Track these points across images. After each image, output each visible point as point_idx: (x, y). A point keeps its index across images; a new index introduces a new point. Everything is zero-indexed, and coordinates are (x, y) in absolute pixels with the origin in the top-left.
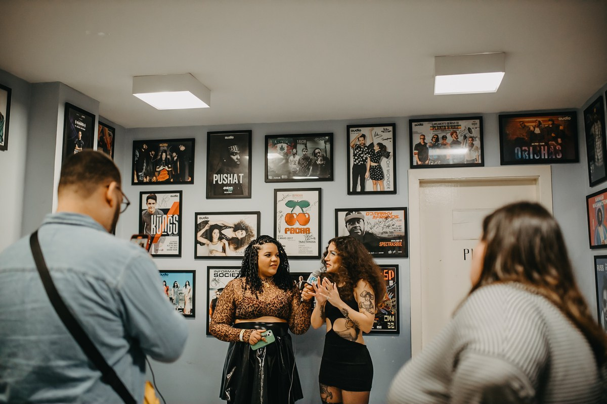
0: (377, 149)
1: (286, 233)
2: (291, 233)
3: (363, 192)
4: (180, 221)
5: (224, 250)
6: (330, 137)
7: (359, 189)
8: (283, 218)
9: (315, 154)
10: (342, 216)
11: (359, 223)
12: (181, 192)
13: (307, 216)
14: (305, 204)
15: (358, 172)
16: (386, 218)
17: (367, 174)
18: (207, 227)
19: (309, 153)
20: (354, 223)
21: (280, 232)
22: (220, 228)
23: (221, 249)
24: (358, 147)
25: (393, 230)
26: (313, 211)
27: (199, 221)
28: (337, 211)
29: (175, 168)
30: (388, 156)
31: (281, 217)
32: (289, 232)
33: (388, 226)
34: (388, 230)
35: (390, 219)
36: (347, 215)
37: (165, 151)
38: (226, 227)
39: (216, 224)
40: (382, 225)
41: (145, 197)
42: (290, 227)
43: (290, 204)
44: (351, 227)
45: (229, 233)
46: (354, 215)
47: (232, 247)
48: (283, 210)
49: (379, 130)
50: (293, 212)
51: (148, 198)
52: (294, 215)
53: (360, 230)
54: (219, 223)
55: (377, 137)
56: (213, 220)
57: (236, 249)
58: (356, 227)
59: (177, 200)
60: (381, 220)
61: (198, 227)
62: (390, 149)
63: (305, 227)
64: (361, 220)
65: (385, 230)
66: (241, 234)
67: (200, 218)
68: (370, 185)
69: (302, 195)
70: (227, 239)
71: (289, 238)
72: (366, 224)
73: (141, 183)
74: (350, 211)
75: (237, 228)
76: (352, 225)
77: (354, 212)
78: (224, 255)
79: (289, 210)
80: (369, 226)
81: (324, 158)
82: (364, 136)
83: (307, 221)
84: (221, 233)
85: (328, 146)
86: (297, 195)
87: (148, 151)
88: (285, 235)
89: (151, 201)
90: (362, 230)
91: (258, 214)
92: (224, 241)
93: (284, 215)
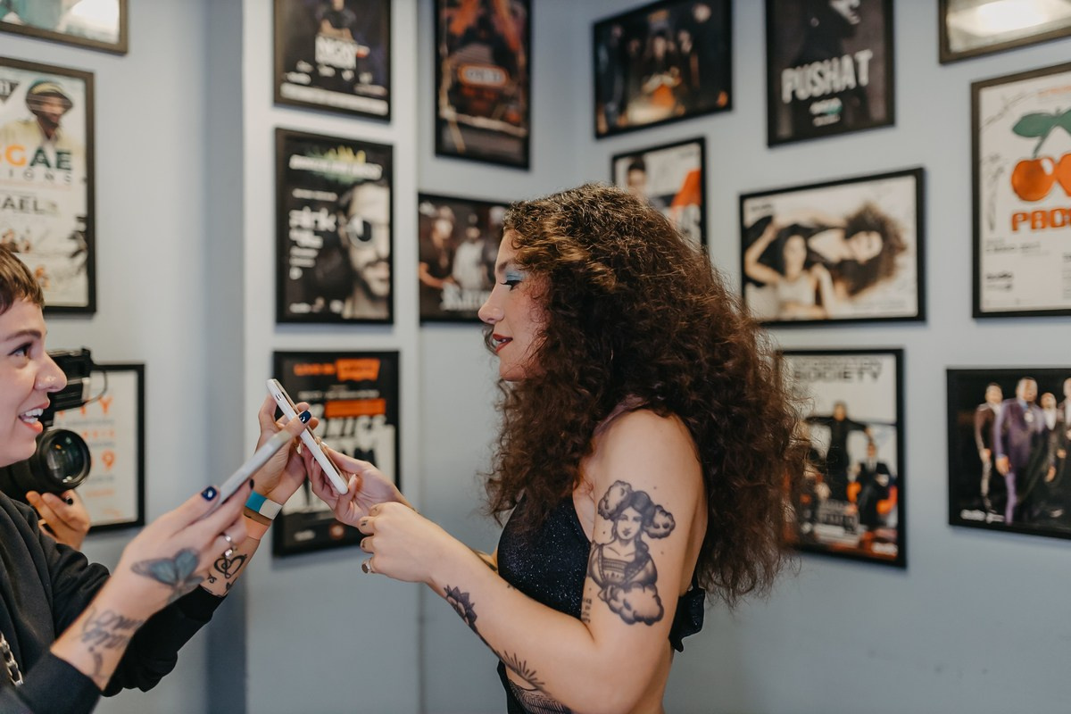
1: (1015, 228)
2: (1033, 227)
4: (704, 224)
5: (819, 299)
8: (1005, 180)
12: (701, 142)
18: (768, 236)
21: (992, 227)
22: (805, 232)
23: (808, 297)
27: (751, 218)
29: (685, 75)
31: (996, 177)
32: (1025, 226)
37: (661, 33)
38: (822, 228)
39: (796, 223)
41: (623, 165)
42: (1029, 207)
43: (1032, 126)
45: (831, 246)
47: (841, 288)
48: (1005, 149)
50: (1043, 152)
51: (631, 168)
52: (1046, 163)
54: (804, 219)
56: (787, 211)
57: (854, 291)
59: (693, 164)
61: (748, 236)
66: (866, 247)
67: (754, 209)
70: (828, 266)
71: (1025, 248)
73: (614, 130)
75: (857, 225)
78: (816, 313)
79: (1024, 148)
84: (810, 251)
86: (1055, 91)
87: (624, 41)
88: (1011, 238)
89: (637, 176)
91: (918, 174)
92: (819, 271)
93: (1009, 169)
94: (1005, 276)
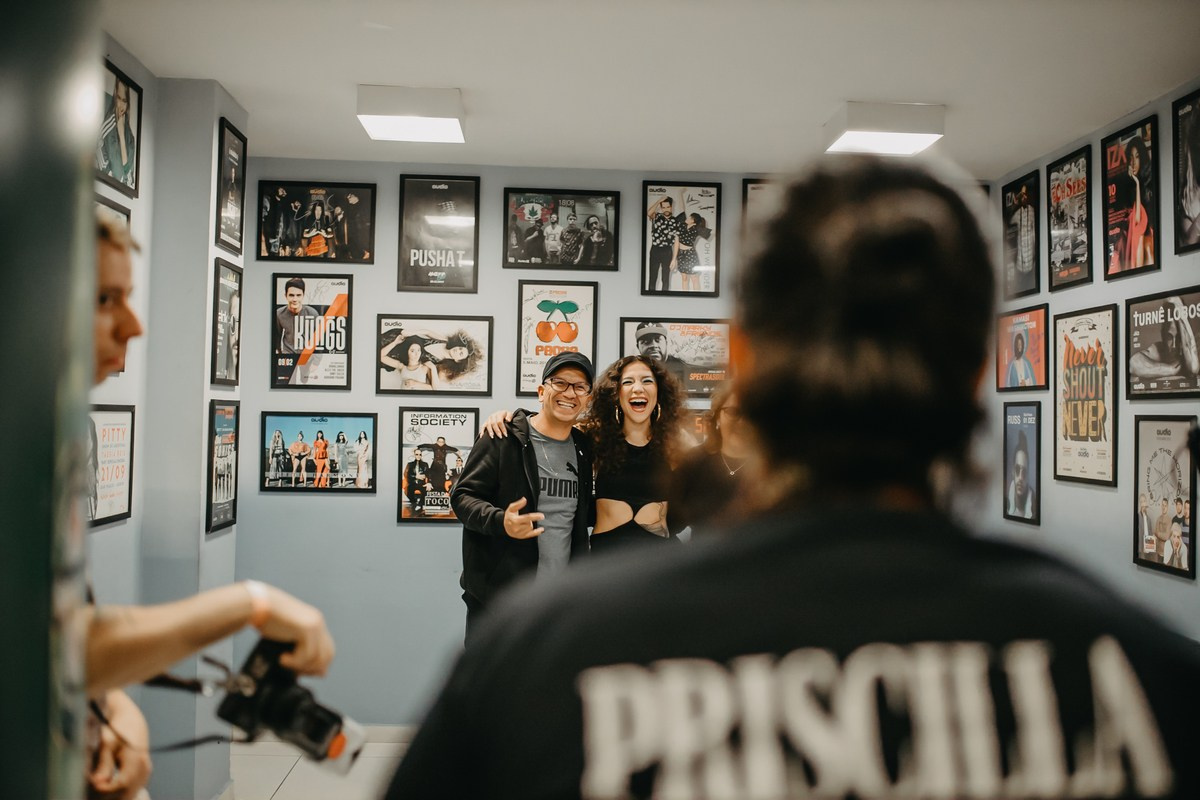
0: (690, 222)
1: (537, 354)
3: (666, 293)
4: (348, 328)
5: (429, 379)
6: (615, 198)
7: (659, 287)
8: (533, 330)
9: (588, 225)
10: (631, 329)
11: (658, 342)
12: (350, 277)
13: (574, 328)
14: (569, 307)
15: (658, 260)
16: (702, 335)
17: (674, 263)
18: (398, 340)
19: (579, 222)
20: (650, 342)
21: (526, 352)
22: (423, 342)
23: (423, 379)
24: (660, 218)
25: (711, 355)
26: (583, 320)
27: (385, 329)
28: (623, 320)
29: (339, 235)
30: (707, 235)
31: (529, 328)
32: (542, 353)
33: (705, 349)
34: (703, 354)
35: (707, 337)
36: (639, 328)
37: (321, 204)
38: (434, 341)
39: (416, 336)
40: (695, 347)
41: (282, 282)
42: (544, 344)
43: (546, 306)
44: (646, 348)
45: (438, 351)
46: (651, 328)
47: (443, 374)
48: (533, 315)
49: (694, 191)
50: (550, 320)
51: (288, 285)
52: (552, 324)
53: (660, 353)
54: (421, 334)
55: (693, 203)
56: (409, 328)
57: (451, 378)
58: (653, 348)
59: (344, 290)
60: (693, 338)
61: (382, 339)
62: (711, 224)
63: (570, 345)
64: (662, 337)
65: (698, 355)
66: (459, 354)
68: (677, 282)
69: (565, 293)
70: (435, 362)
72: (670, 343)
73: (273, 257)
74: (645, 321)
75: (453, 342)
76: (647, 344)
77: (650, 324)
78: (428, 388)
79: (543, 316)
80: (675, 347)
81: (604, 233)
82: (669, 200)
83: (574, 335)
84: (424, 352)
85: (611, 213)
86: (557, 292)
87: (287, 200)
88: (536, 358)
89: (293, 290)
90: (663, 353)
91: (490, 320)
92: (430, 364)
93: (535, 325)
94: (532, 375)
